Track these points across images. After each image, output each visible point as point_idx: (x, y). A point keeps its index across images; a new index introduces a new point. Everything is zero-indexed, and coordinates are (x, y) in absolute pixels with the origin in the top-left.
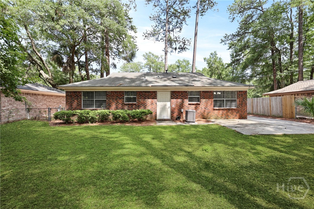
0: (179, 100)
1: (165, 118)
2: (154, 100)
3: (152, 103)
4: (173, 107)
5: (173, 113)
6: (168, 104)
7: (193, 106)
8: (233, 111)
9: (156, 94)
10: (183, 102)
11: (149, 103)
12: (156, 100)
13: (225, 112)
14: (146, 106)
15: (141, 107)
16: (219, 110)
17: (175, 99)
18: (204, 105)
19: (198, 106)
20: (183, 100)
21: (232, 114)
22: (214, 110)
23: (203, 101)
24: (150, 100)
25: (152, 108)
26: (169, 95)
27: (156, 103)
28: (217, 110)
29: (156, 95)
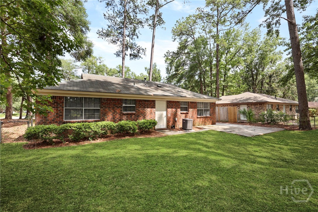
0: (174, 109)
1: (162, 127)
2: (153, 109)
3: (151, 113)
4: (169, 116)
5: (169, 122)
6: (164, 113)
7: (184, 115)
8: (209, 118)
9: (155, 103)
10: (177, 111)
11: (149, 113)
12: (154, 109)
13: (204, 119)
14: (145, 115)
15: (141, 117)
16: (200, 118)
17: (171, 108)
18: (191, 114)
19: (187, 115)
20: (177, 109)
21: (208, 121)
22: (198, 118)
23: (191, 110)
24: (149, 109)
25: (151, 117)
26: (165, 104)
27: (155, 113)
28: (199, 118)
29: (155, 105)
